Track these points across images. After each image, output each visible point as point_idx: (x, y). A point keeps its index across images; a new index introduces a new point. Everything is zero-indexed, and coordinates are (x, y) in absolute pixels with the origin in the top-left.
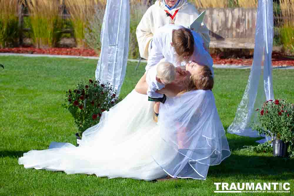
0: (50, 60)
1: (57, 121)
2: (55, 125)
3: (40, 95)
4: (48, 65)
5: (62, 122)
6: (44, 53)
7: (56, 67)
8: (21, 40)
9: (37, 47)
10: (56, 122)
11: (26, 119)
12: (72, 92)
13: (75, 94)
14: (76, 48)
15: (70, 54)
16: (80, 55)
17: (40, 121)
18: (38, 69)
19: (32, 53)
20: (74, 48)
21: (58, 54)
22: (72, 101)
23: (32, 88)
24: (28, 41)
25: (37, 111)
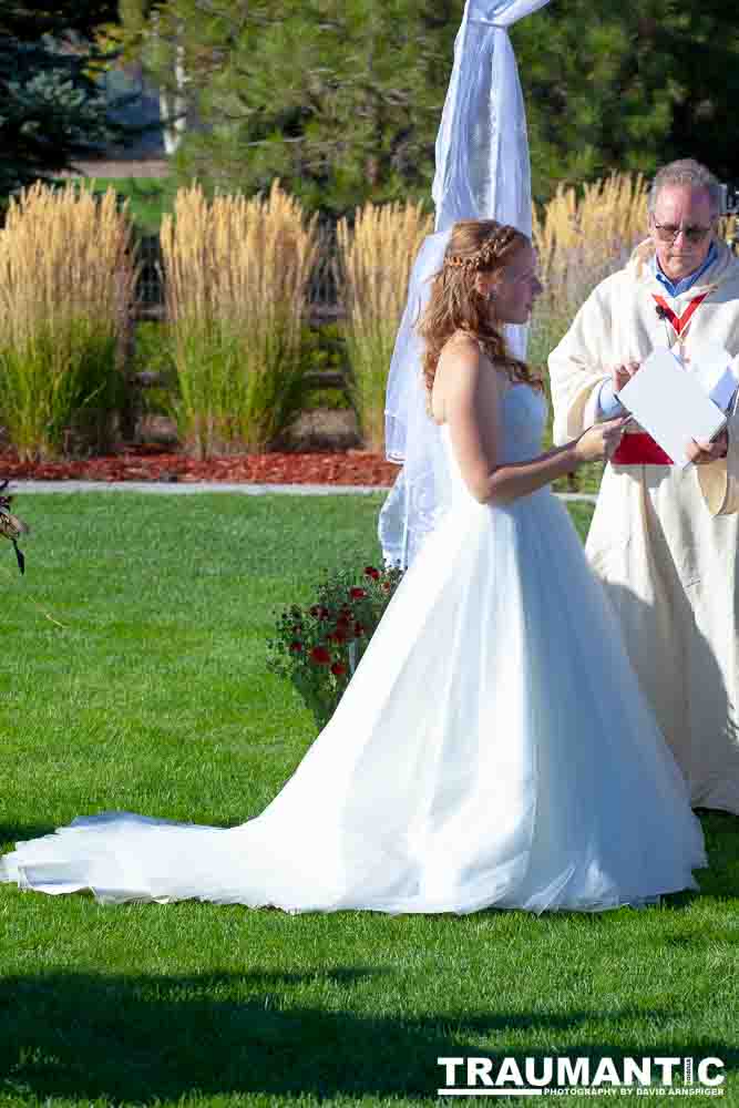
0: (247, 508)
1: (258, 737)
2: (251, 750)
3: (199, 643)
4: (239, 527)
5: (282, 738)
6: (223, 477)
7: (272, 533)
8: (128, 426)
9: (197, 452)
10: (254, 738)
11: (142, 731)
12: (304, 615)
13: (313, 622)
14: (362, 453)
15: (337, 480)
16: (376, 483)
17: (193, 736)
18: (197, 543)
19: (174, 480)
20: (351, 452)
21: (286, 480)
22: (303, 648)
23: (169, 619)
24: (158, 427)
25: (187, 704)
